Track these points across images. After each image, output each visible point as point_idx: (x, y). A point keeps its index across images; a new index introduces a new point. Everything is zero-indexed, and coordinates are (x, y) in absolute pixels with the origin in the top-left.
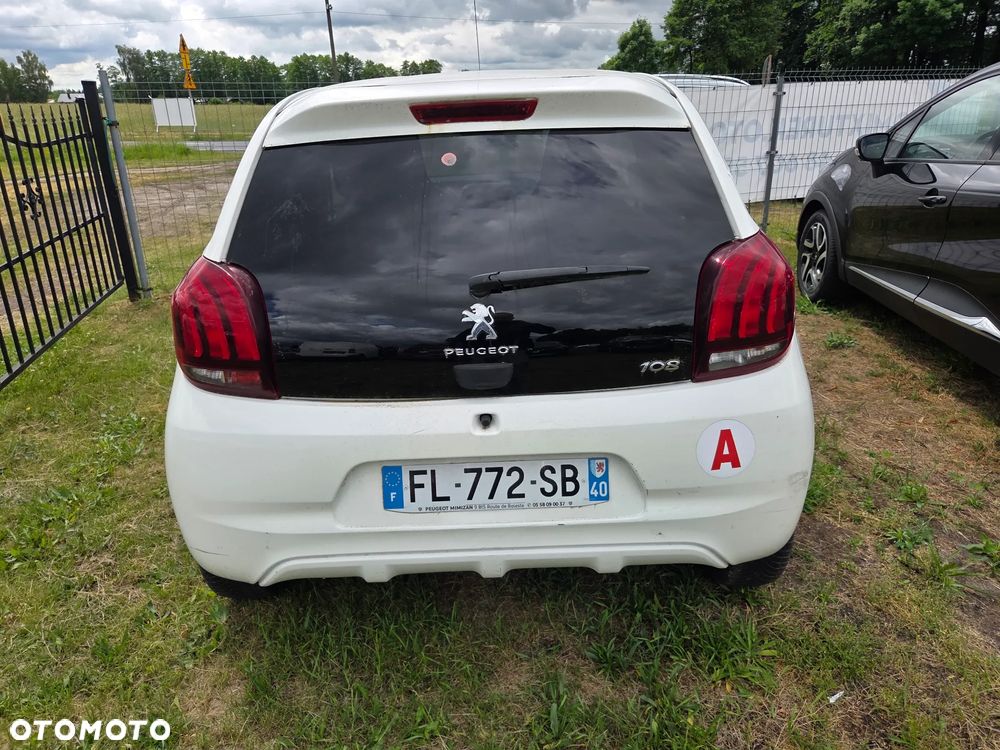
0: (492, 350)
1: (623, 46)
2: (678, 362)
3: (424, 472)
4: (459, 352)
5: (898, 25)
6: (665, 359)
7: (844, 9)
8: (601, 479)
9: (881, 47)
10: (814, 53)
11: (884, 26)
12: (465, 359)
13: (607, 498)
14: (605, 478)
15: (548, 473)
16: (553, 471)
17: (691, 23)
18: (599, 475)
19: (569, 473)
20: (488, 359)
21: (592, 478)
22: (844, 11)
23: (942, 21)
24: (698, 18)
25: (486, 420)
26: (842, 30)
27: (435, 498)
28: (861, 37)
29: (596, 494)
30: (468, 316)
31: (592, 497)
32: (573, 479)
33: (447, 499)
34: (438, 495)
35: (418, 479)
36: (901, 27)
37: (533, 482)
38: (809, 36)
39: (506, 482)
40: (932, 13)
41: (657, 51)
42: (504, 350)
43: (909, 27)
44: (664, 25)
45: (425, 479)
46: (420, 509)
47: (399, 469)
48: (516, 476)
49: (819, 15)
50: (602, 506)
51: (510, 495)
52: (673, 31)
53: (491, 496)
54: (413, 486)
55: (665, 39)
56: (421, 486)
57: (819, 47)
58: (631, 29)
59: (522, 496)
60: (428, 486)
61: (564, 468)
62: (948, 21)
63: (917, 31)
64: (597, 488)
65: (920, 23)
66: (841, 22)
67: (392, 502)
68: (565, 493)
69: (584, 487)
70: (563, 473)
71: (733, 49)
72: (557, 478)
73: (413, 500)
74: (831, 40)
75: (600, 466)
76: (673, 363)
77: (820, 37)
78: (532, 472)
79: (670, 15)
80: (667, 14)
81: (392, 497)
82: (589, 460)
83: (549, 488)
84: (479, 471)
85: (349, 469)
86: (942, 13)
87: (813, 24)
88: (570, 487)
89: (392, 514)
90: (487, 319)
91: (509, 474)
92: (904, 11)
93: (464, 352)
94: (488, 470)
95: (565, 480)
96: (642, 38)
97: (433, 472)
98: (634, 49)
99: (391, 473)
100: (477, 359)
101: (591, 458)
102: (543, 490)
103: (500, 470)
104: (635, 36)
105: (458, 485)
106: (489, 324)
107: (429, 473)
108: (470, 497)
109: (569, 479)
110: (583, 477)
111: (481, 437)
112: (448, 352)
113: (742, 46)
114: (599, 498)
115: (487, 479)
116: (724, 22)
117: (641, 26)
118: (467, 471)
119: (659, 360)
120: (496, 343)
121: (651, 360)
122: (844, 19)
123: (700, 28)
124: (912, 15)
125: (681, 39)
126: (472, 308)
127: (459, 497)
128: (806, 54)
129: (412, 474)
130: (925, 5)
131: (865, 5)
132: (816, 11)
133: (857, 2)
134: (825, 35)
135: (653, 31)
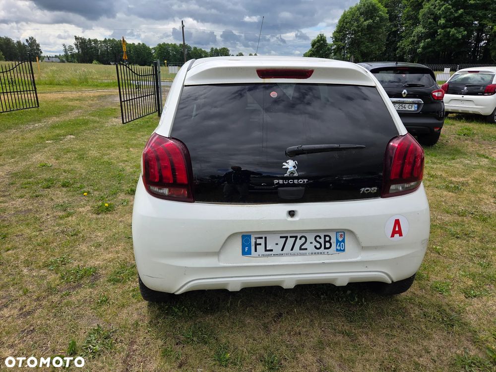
0: (296, 181)
1: (313, 45)
2: (376, 188)
3: (262, 238)
4: (281, 182)
5: (438, 40)
6: (371, 187)
7: (414, 32)
8: (341, 242)
9: (430, 49)
10: (401, 51)
11: (432, 40)
12: (283, 185)
13: (344, 250)
14: (343, 241)
15: (318, 239)
16: (320, 238)
17: (345, 35)
18: (340, 239)
19: (327, 239)
20: (294, 185)
21: (338, 241)
22: (414, 34)
23: (457, 39)
24: (348, 34)
25: (292, 214)
26: (413, 41)
27: (266, 250)
28: (422, 45)
29: (339, 248)
30: (286, 165)
31: (337, 250)
32: (329, 242)
33: (272, 250)
34: (268, 249)
35: (259, 241)
36: (439, 41)
37: (311, 243)
38: (398, 44)
39: (299, 242)
40: (453, 35)
41: (328, 48)
42: (301, 181)
43: (443, 41)
44: (332, 36)
45: (262, 241)
46: (259, 255)
47: (250, 236)
48: (303, 239)
49: (403, 34)
50: (342, 254)
51: (301, 249)
52: (336, 39)
53: (292, 249)
54: (256, 244)
55: (332, 43)
56: (260, 244)
57: (403, 48)
58: (317, 38)
59: (306, 249)
60: (263, 244)
61: (325, 236)
62: (460, 39)
63: (447, 43)
64: (340, 246)
65: (448, 40)
66: (412, 38)
67: (246, 252)
68: (325, 248)
69: (334, 245)
70: (325, 239)
71: (363, 48)
72: (322, 241)
73: (256, 251)
74: (408, 45)
75: (341, 236)
76: (374, 189)
77: (404, 44)
78: (311, 238)
79: (335, 32)
80: (333, 32)
81: (246, 250)
82: (337, 233)
83: (318, 246)
84: (287, 238)
85: (227, 236)
86: (457, 35)
87: (401, 38)
88: (328, 245)
89: (246, 258)
90: (294, 167)
91: (300, 239)
92: (440, 34)
93: (283, 182)
94: (291, 237)
95: (325, 242)
96: (322, 42)
97: (266, 238)
98: (318, 47)
99: (246, 238)
100: (288, 185)
101: (337, 231)
102: (315, 247)
103: (296, 237)
104: (318, 41)
105: (277, 244)
106: (295, 170)
107: (264, 238)
108: (282, 250)
109: (327, 242)
110: (333, 241)
111: (291, 221)
112: (276, 181)
113: (367, 47)
114: (340, 250)
115: (290, 241)
116: (358, 36)
117: (321, 37)
118: (281, 237)
119: (368, 187)
120: (298, 178)
121: (365, 187)
122: (414, 36)
123: (348, 38)
124: (444, 36)
125: (340, 43)
126: (287, 162)
127: (277, 249)
128: (397, 52)
129: (256, 238)
130: (450, 32)
131: (423, 30)
132: (403, 32)
133: (420, 29)
134: (406, 43)
135: (327, 39)
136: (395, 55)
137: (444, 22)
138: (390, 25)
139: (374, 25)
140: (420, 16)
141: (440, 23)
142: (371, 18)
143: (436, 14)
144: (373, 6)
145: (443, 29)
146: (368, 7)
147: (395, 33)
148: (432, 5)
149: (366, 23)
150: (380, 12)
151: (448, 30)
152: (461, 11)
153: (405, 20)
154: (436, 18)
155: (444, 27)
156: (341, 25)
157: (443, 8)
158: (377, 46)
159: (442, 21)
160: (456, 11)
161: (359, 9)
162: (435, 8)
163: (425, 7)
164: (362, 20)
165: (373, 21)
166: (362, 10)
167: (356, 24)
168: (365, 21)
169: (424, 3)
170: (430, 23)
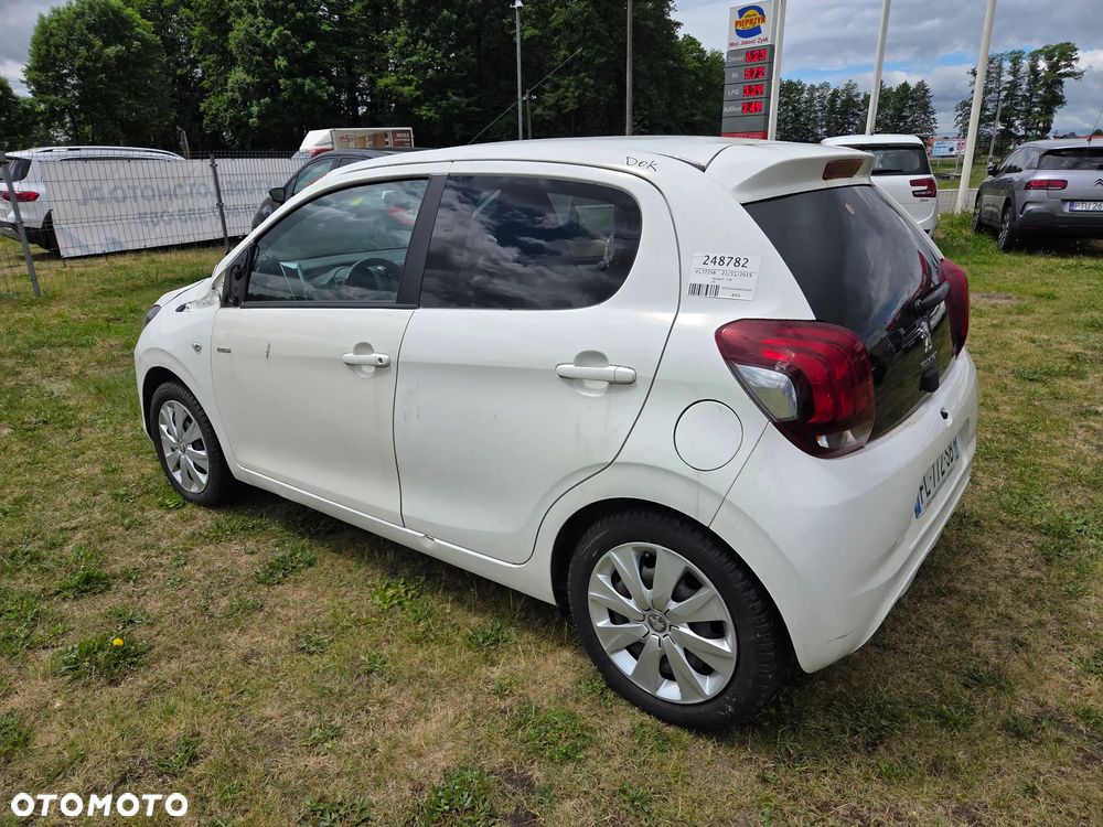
5: (285, 101)
7: (230, 81)
9: (276, 120)
10: (212, 122)
11: (273, 101)
17: (61, 78)
22: (230, 84)
23: (320, 101)
24: (67, 75)
26: (233, 102)
28: (255, 109)
36: (288, 102)
38: (202, 104)
40: (311, 92)
41: (23, 109)
43: (295, 103)
44: (25, 79)
49: (206, 84)
52: (40, 89)
55: (30, 96)
57: (216, 116)
62: (326, 101)
65: (303, 101)
66: (230, 94)
71: (121, 112)
74: (226, 110)
77: (212, 105)
79: (30, 69)
80: (25, 68)
86: (319, 92)
87: (204, 93)
92: (286, 89)
113: (130, 108)
116: (101, 82)
122: (232, 90)
123: (74, 87)
124: (294, 92)
125: (53, 97)
128: (205, 122)
130: (303, 85)
131: (249, 79)
132: (201, 79)
133: (238, 75)
134: (218, 105)
135: (11, 85)
136: (201, 130)
137: (285, 63)
138: (168, 62)
139: (132, 58)
140: (232, 46)
141: (279, 66)
142: (120, 40)
143: (265, 46)
144: (116, 12)
145: (288, 79)
146: (104, 13)
147: (184, 81)
148: (252, 26)
149: (111, 51)
150: (138, 29)
151: (299, 80)
152: (311, 44)
153: (199, 53)
154: (269, 54)
155: (289, 74)
156: (43, 52)
157: (275, 34)
158: (156, 109)
159: (281, 62)
160: (303, 42)
161: (80, 15)
162: (258, 32)
163: (236, 26)
164: (98, 43)
165: (128, 49)
166: (90, 19)
167: (83, 51)
168: (107, 44)
169: (231, 19)
170: (258, 63)
